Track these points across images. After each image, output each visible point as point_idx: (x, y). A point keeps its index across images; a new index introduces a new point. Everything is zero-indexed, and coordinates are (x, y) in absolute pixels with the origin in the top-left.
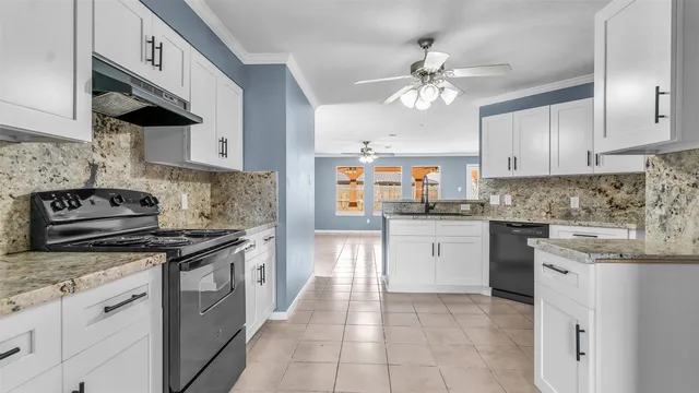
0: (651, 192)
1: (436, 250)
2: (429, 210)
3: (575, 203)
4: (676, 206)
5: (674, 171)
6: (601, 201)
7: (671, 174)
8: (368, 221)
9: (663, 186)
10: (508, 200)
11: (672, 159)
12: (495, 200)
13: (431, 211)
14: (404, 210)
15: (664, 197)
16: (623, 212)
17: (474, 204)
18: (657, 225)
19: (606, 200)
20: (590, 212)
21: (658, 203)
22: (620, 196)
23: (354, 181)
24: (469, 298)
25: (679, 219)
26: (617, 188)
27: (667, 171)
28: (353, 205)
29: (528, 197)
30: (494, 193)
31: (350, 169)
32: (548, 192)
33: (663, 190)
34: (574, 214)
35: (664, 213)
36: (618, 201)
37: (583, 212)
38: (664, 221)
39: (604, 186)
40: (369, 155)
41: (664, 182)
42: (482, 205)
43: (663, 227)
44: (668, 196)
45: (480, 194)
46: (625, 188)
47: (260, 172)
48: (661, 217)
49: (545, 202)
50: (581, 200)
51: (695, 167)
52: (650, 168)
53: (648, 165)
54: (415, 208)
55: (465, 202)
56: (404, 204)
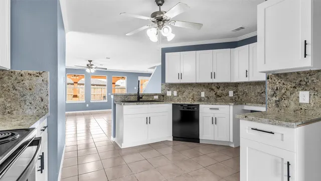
0: (270, 90)
1: (148, 120)
2: (139, 99)
3: (203, 95)
4: (284, 96)
5: (283, 81)
6: (212, 94)
7: (282, 82)
8: (87, 105)
9: (277, 87)
10: (175, 93)
11: (282, 76)
12: (169, 94)
13: (141, 100)
14: (126, 99)
15: (278, 92)
16: (220, 98)
17: (159, 95)
18: (274, 105)
19: (214, 93)
20: (208, 98)
21: (274, 95)
22: (219, 92)
23: (77, 83)
24: (164, 143)
25: (286, 102)
26: (218, 88)
27: (279, 81)
28: (75, 96)
29: (184, 92)
30: (169, 90)
31: (75, 75)
32: (192, 90)
33: (277, 89)
34: (203, 99)
35: (277, 99)
36: (218, 94)
37: (206, 98)
38: (278, 103)
39: (214, 87)
40: (92, 68)
41: (278, 86)
42: (163, 96)
43: (277, 106)
44: (280, 92)
45: (162, 91)
46: (221, 89)
47: (30, 72)
48: (276, 101)
49: (191, 94)
50: (205, 93)
51: (294, 79)
52: (270, 80)
53: (268, 78)
54: (132, 98)
55: (156, 95)
56: (126, 96)
